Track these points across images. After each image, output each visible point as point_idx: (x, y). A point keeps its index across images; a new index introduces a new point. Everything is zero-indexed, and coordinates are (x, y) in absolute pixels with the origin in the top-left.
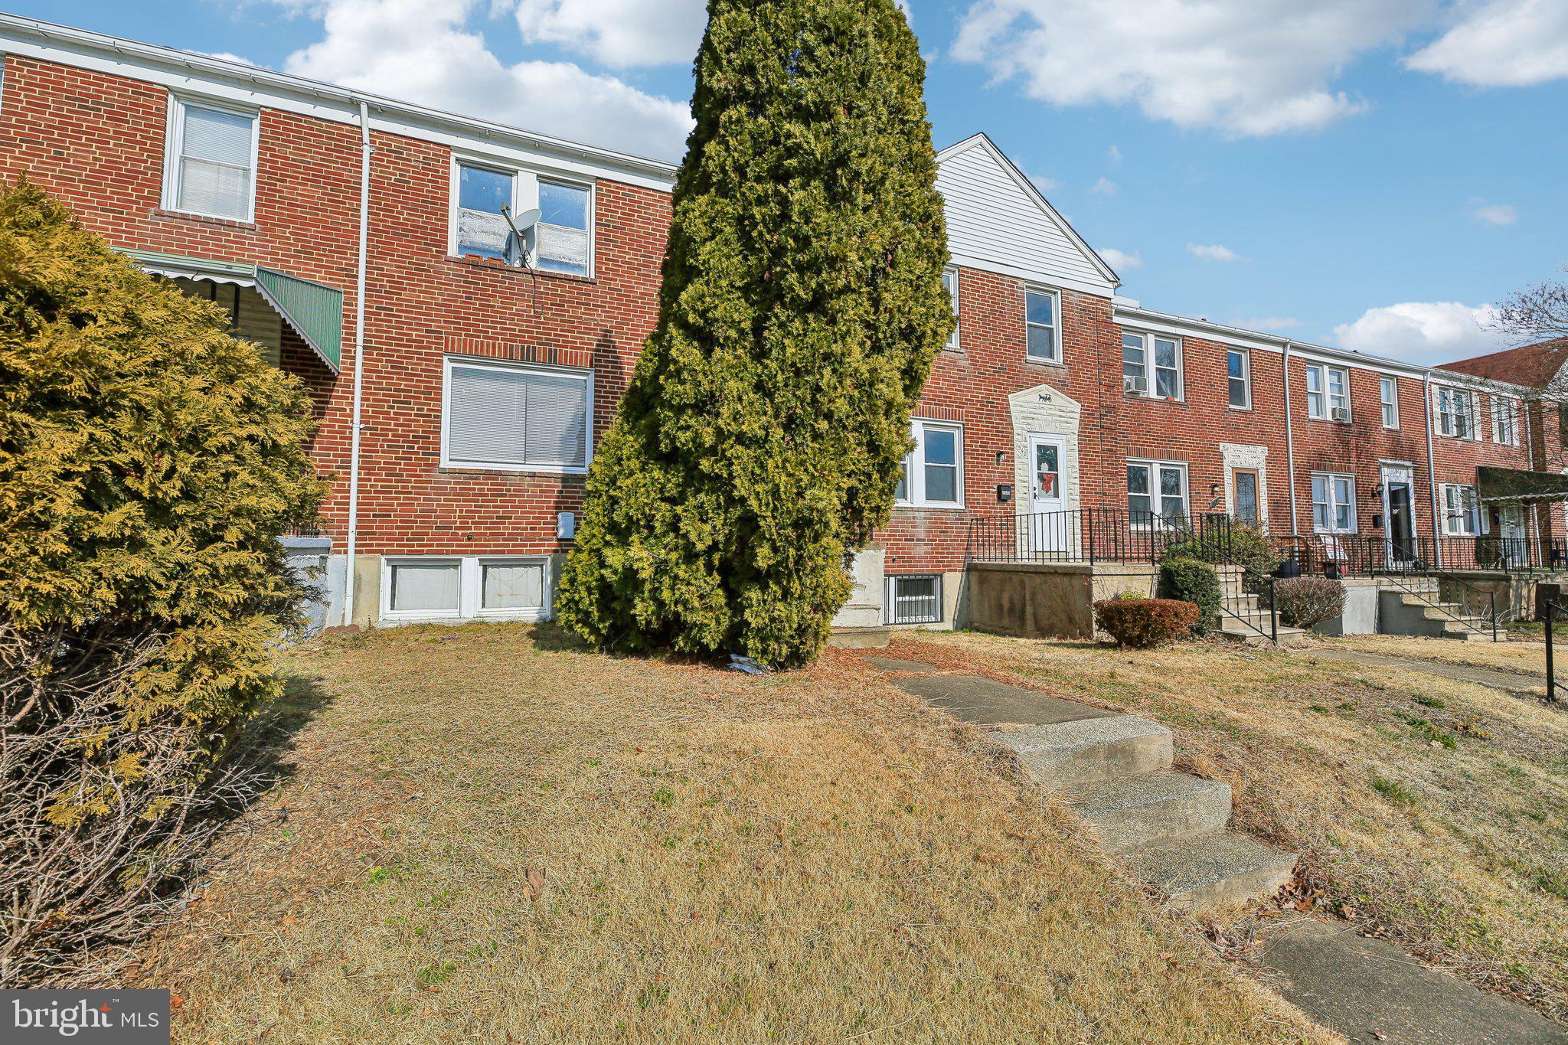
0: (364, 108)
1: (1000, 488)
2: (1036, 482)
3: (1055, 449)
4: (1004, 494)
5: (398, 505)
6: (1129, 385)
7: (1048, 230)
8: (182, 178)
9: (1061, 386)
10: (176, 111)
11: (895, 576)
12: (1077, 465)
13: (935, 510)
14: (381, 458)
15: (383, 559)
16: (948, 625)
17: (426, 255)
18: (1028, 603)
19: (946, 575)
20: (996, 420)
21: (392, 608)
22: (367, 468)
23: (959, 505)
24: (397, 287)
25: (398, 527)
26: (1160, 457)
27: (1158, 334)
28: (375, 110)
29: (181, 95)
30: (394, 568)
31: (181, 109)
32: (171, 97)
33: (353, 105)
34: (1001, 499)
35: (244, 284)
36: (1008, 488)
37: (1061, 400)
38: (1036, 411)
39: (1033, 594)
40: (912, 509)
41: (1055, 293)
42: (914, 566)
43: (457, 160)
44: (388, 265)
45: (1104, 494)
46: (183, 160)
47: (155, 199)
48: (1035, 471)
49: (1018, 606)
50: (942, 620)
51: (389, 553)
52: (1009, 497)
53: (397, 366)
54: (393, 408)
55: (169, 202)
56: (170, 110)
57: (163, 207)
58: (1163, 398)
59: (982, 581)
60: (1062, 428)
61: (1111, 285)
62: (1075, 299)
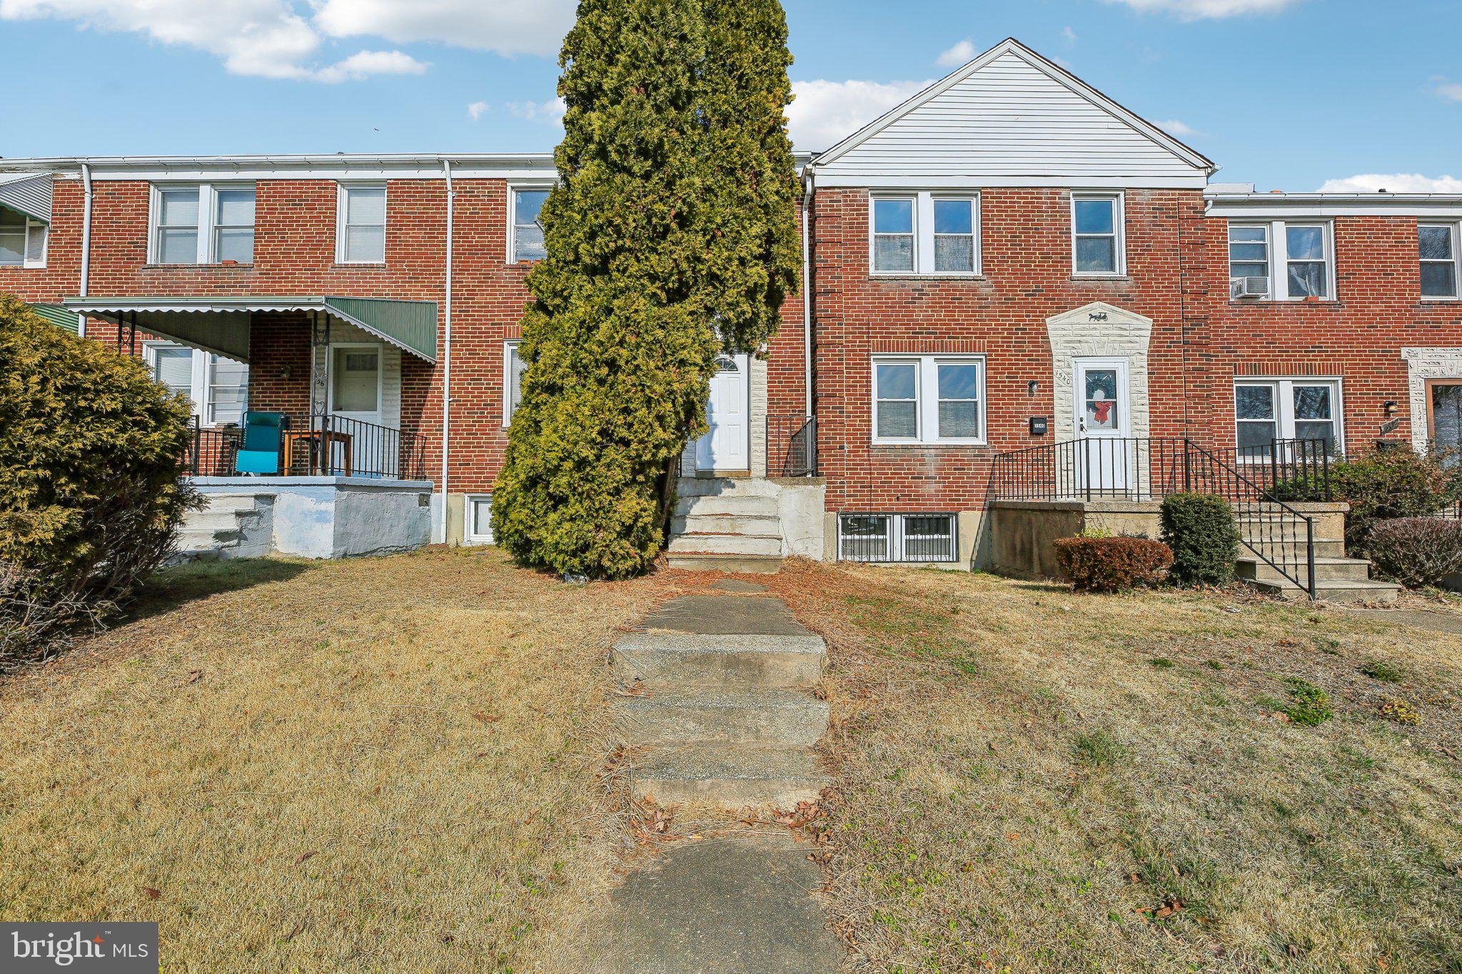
0: (447, 164)
1: (1032, 420)
2: (1083, 411)
3: (1114, 373)
4: (1040, 427)
5: (475, 456)
6: (1240, 289)
7: (1105, 125)
8: (348, 239)
9: (1122, 301)
10: (342, 194)
11: (901, 514)
12: (1146, 390)
13: (947, 447)
14: (463, 423)
15: (466, 496)
16: (965, 565)
17: (490, 266)
18: (1035, 544)
19: (962, 514)
20: (1028, 348)
21: (476, 532)
22: (454, 430)
23: (981, 441)
24: (472, 294)
25: (475, 473)
26: (1290, 371)
27: (1287, 220)
28: (455, 164)
29: (344, 183)
30: (476, 503)
31: (346, 192)
32: (339, 186)
33: (439, 164)
34: (1034, 433)
35: (319, 309)
36: (1043, 420)
37: (1120, 317)
38: (1083, 333)
39: (1038, 533)
40: (920, 447)
41: (1117, 196)
42: (923, 505)
43: (512, 188)
44: (466, 279)
45: (1190, 422)
46: (347, 227)
47: (332, 257)
48: (1083, 400)
49: (1027, 546)
50: (958, 560)
51: (469, 492)
52: (1045, 430)
53: (473, 353)
54: (470, 384)
55: (340, 258)
56: (338, 195)
57: (336, 262)
58: (1301, 299)
59: (1001, 520)
60: (1123, 348)
61: (1202, 173)
62: (1145, 198)
